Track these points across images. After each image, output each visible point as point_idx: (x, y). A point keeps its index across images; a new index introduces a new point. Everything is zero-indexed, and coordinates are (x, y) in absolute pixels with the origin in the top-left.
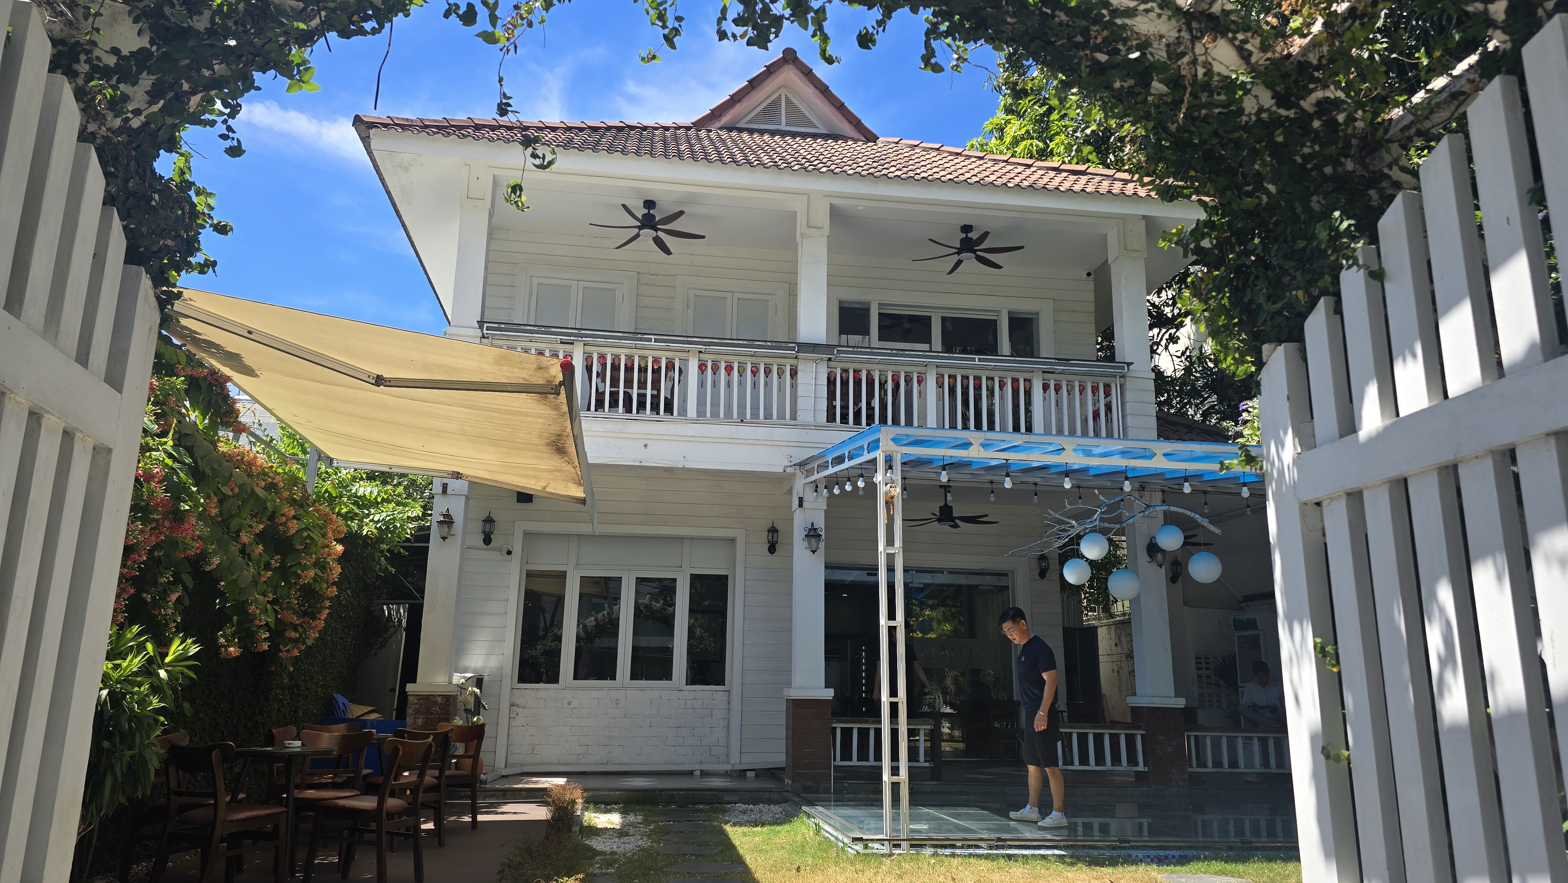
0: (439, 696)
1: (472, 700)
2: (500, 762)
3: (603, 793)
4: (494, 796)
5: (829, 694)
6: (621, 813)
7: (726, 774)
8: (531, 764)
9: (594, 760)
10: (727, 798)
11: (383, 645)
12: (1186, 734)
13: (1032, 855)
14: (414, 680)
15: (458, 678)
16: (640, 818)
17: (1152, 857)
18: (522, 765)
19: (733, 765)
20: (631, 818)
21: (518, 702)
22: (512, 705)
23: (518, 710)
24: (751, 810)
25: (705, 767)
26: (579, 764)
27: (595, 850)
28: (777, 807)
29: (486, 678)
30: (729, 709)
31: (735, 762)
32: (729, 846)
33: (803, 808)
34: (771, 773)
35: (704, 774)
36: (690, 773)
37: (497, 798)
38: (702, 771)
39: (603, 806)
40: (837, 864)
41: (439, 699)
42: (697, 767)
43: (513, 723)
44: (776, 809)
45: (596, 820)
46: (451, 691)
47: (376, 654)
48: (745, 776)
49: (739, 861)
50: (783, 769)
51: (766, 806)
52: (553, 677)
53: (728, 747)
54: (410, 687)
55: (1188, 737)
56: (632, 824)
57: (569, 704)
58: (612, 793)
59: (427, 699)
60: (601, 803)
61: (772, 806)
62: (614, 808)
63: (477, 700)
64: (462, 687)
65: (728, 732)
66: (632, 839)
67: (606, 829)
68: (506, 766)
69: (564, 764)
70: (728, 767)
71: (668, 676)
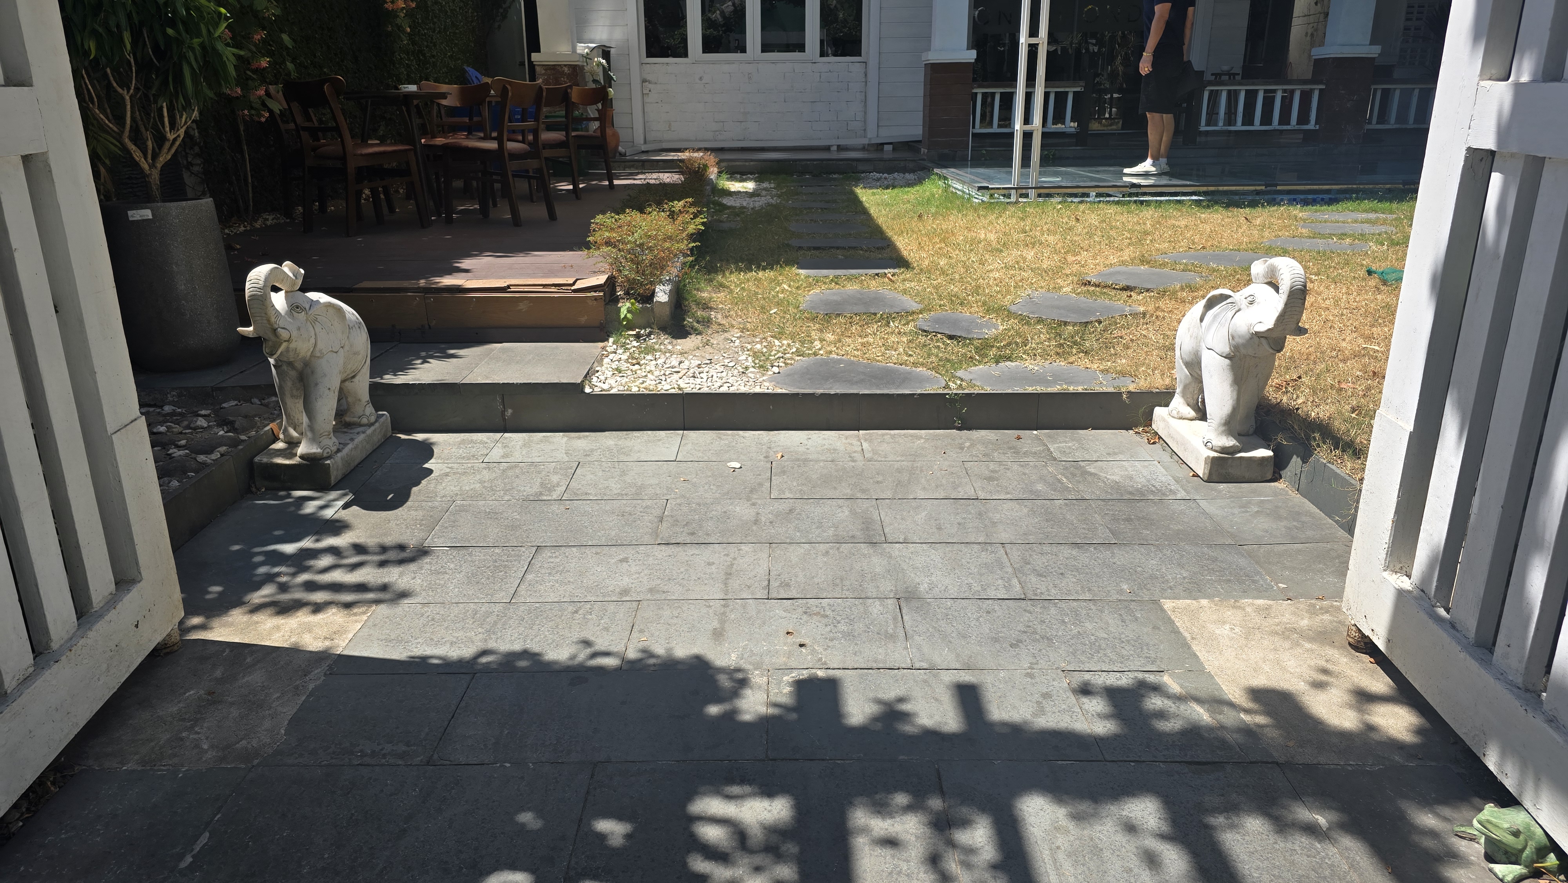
0: (565, 65)
1: (600, 71)
2: (639, 138)
3: (738, 163)
4: (633, 166)
5: (971, 56)
6: (756, 181)
7: (864, 149)
8: (669, 141)
9: (731, 136)
10: (861, 167)
11: (504, 17)
12: (1373, 87)
13: (1166, 200)
14: (538, 50)
15: (582, 48)
16: (772, 186)
17: (1298, 200)
18: (660, 141)
19: (870, 139)
20: (765, 185)
21: (648, 77)
22: (644, 81)
23: (650, 86)
24: (885, 178)
25: (842, 142)
26: (716, 140)
27: (725, 205)
28: (912, 175)
29: (612, 51)
30: (866, 82)
31: (873, 136)
32: (856, 201)
33: (935, 170)
34: (910, 146)
35: (840, 148)
36: (827, 149)
37: (637, 169)
38: (838, 146)
39: (739, 176)
40: (959, 211)
41: (566, 69)
42: (834, 142)
43: (647, 100)
44: (909, 176)
45: (730, 186)
46: (575, 60)
47: (499, 27)
48: (882, 150)
49: (865, 212)
50: (920, 141)
51: (902, 175)
52: (681, 50)
53: (865, 121)
54: (535, 56)
55: (1375, 90)
56: (765, 189)
57: (701, 79)
58: (747, 164)
59: (554, 69)
60: (737, 173)
61: (907, 174)
62: (749, 178)
63: (606, 71)
64: (587, 57)
65: (865, 106)
66: (763, 198)
67: (740, 192)
68: (645, 142)
69: (701, 141)
70: (865, 141)
71: (800, 47)
